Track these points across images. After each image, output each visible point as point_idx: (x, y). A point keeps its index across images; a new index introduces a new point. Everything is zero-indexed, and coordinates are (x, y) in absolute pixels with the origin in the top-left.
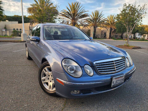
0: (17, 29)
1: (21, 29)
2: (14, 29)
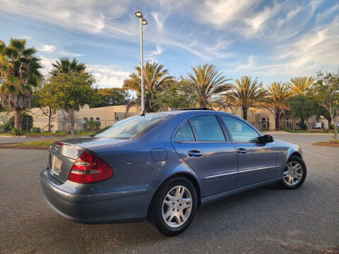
0: (92, 119)
2: (85, 118)
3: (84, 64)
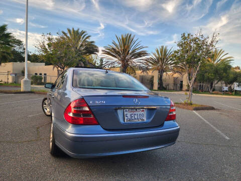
0: (41, 74)
1: (45, 74)
2: (36, 74)
3: (6, 26)
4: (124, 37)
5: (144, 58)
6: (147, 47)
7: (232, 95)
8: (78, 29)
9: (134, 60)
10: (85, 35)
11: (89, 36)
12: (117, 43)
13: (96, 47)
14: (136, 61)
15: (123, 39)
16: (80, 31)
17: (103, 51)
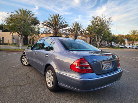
1: (3, 38)
4: (55, 16)
5: (66, 28)
6: (68, 22)
7: (111, 48)
8: (26, 10)
9: (61, 30)
10: (31, 14)
11: (34, 14)
12: (51, 19)
13: (38, 21)
14: (62, 30)
15: (54, 17)
16: (27, 11)
17: (42, 23)
